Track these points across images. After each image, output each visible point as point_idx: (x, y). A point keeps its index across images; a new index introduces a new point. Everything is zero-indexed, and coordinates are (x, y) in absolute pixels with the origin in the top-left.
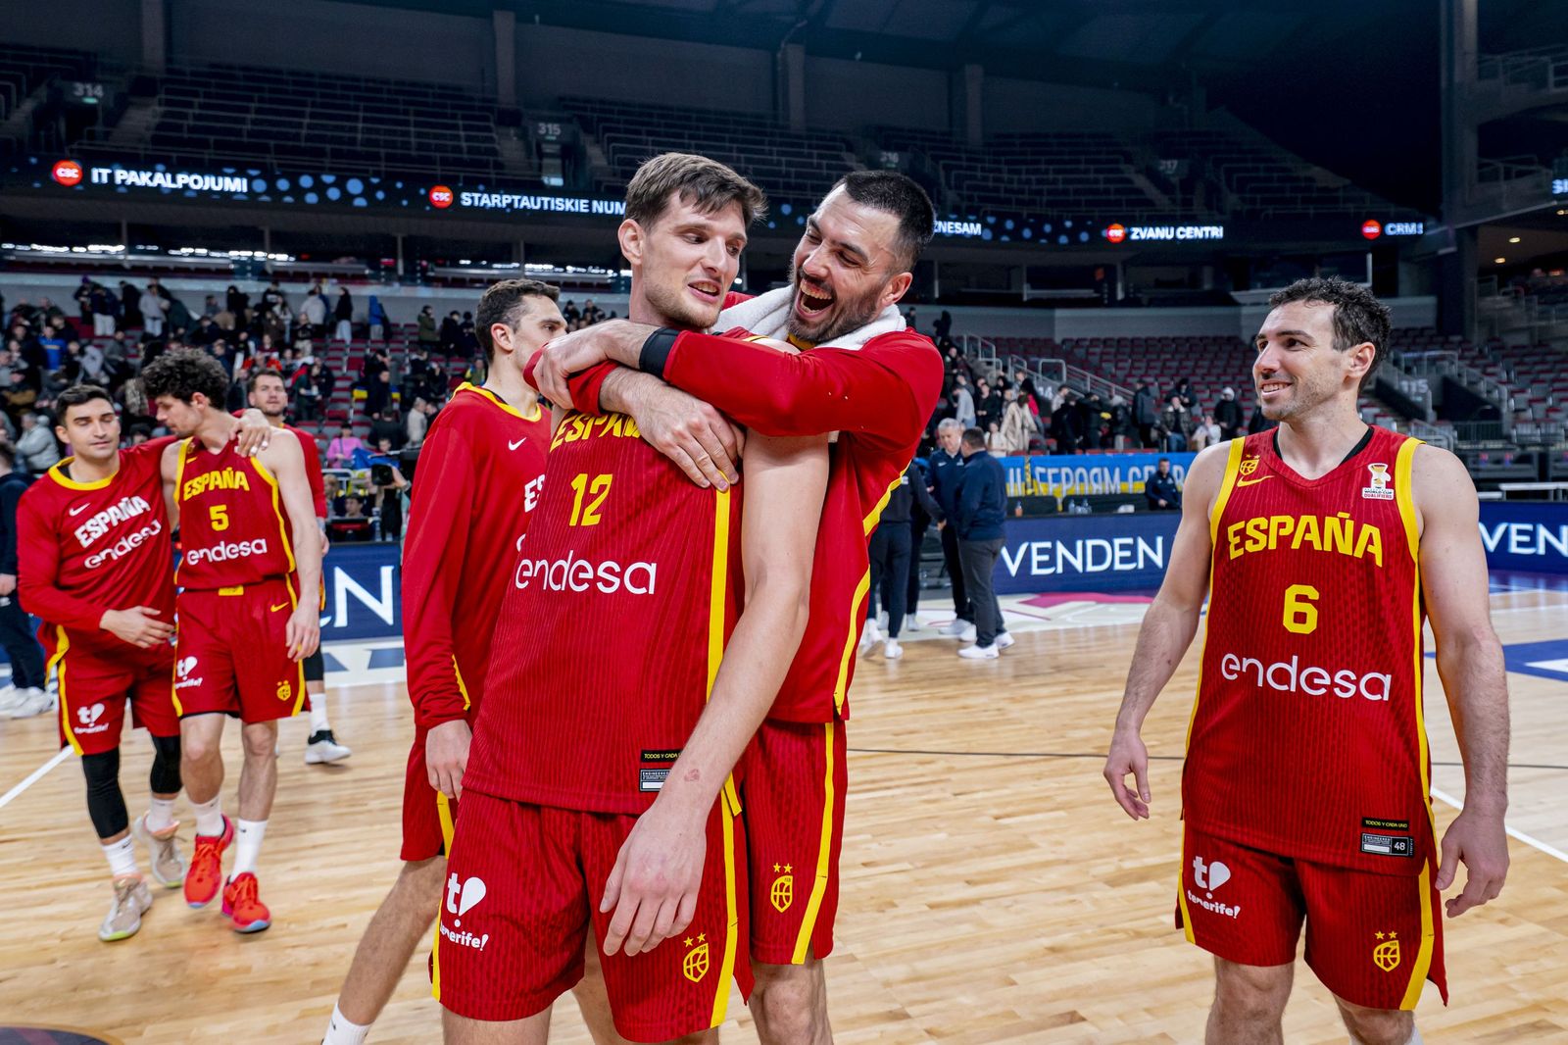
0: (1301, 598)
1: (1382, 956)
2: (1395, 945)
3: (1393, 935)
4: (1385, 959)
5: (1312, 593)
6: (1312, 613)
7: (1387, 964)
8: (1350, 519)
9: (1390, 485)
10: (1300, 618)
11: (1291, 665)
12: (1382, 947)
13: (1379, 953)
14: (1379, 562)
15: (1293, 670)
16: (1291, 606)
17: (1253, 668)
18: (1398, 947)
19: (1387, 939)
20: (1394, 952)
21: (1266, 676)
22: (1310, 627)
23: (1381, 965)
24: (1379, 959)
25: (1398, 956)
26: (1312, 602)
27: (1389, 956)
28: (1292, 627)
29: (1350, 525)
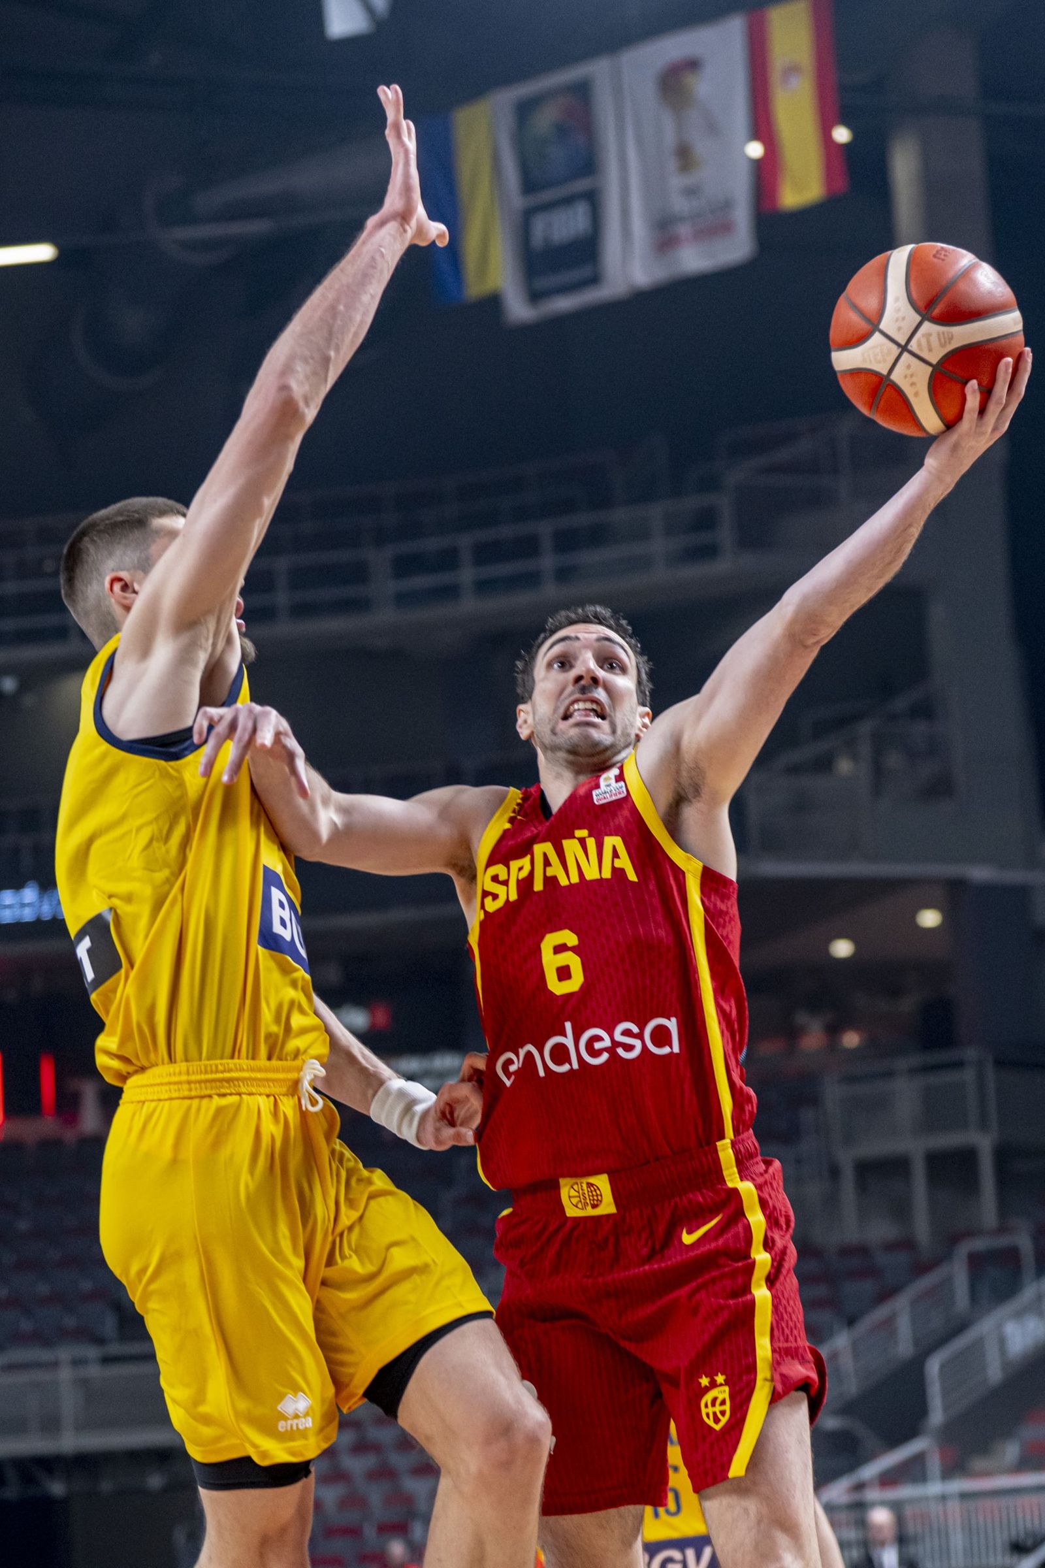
0: (559, 949)
1: (710, 1410)
2: (723, 1393)
3: (720, 1379)
4: (715, 1414)
5: (570, 938)
6: (574, 962)
7: (717, 1420)
8: (590, 835)
9: (622, 778)
10: (564, 973)
11: (565, 1036)
12: (708, 1397)
13: (706, 1406)
15: (569, 1041)
16: (550, 961)
17: (529, 1056)
18: (726, 1396)
19: (713, 1385)
20: (723, 1403)
21: (544, 1062)
22: (576, 979)
23: (711, 1422)
24: (708, 1415)
25: (727, 1407)
26: (574, 949)
27: (718, 1409)
28: (558, 988)
29: (591, 843)
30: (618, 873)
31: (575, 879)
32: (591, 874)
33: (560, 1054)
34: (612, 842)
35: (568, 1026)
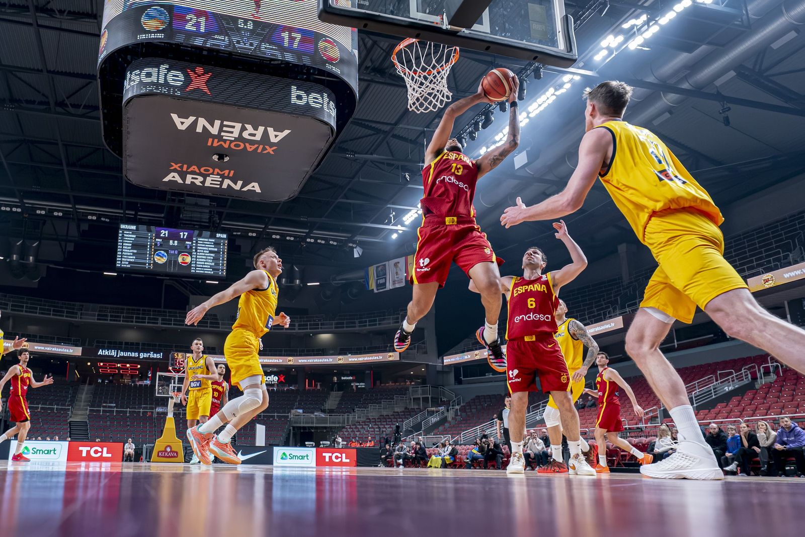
0: (531, 301)
5: (533, 299)
6: (534, 304)
9: (547, 277)
10: (532, 305)
14: (546, 292)
15: (531, 316)
16: (529, 303)
17: (523, 318)
21: (526, 318)
22: (534, 306)
26: (534, 301)
28: (530, 307)
29: (539, 285)
30: (544, 291)
31: (536, 290)
32: (539, 289)
33: (529, 317)
34: (543, 286)
35: (532, 313)
